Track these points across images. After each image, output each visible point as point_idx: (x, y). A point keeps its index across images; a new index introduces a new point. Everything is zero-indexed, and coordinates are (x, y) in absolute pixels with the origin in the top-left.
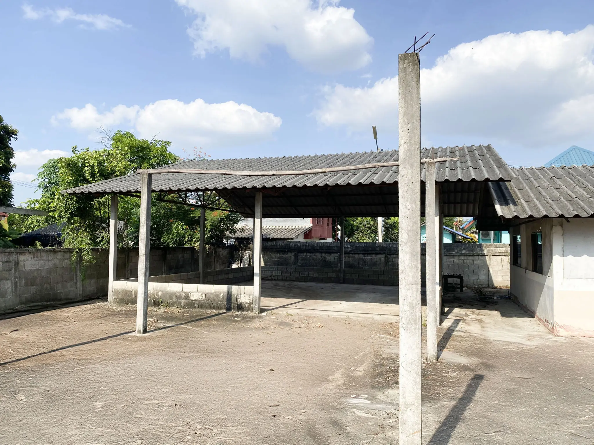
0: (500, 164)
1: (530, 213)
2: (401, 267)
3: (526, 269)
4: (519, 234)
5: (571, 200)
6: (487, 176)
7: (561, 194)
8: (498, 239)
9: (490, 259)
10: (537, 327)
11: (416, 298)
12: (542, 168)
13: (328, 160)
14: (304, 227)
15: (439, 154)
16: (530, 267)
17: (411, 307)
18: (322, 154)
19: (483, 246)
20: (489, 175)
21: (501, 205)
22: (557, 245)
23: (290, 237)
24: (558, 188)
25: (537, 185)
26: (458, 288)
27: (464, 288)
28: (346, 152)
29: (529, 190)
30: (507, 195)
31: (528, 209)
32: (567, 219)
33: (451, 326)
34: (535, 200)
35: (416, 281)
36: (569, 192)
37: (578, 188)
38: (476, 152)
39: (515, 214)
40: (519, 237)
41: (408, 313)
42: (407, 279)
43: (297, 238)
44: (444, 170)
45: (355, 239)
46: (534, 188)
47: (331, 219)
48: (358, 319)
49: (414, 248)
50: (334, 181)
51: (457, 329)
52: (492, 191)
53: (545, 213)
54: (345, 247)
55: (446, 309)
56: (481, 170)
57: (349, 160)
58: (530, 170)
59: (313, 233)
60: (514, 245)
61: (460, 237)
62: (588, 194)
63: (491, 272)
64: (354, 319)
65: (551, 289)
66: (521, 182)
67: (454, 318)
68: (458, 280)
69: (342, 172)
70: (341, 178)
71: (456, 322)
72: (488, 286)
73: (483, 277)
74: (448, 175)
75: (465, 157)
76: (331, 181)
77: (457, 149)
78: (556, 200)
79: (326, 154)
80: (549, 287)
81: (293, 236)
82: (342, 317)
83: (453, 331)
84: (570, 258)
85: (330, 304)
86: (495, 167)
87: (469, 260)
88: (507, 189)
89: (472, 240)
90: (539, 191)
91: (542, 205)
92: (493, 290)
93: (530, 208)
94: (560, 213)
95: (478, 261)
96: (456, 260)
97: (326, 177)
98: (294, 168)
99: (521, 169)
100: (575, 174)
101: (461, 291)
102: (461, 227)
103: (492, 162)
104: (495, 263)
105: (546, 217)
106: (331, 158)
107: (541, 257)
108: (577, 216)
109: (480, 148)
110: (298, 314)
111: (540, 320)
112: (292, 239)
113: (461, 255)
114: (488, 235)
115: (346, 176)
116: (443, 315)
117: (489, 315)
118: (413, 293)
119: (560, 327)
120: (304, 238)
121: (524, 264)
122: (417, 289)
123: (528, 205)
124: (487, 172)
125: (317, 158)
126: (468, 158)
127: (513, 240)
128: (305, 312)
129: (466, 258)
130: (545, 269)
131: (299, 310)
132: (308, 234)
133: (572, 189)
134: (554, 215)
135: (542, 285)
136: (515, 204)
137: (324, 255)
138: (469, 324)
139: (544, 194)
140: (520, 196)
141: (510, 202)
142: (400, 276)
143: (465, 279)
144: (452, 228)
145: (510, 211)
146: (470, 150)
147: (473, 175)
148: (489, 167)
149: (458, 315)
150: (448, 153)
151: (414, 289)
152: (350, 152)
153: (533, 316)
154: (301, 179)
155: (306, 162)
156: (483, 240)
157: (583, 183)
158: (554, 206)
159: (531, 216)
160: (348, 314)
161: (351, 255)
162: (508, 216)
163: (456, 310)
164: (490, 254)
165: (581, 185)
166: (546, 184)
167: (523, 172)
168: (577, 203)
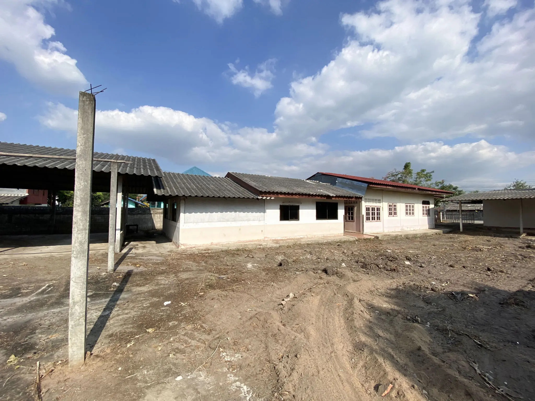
0: (158, 169)
1: (170, 194)
2: (74, 220)
3: (169, 220)
4: (167, 203)
5: (188, 189)
6: (150, 174)
7: (185, 186)
8: (159, 206)
9: (154, 216)
10: (172, 246)
11: (85, 238)
12: (178, 174)
13: (42, 150)
14: (20, 195)
15: (125, 159)
16: (171, 219)
17: (81, 243)
18: (37, 145)
19: (151, 209)
20: (151, 173)
21: (157, 188)
22: (182, 209)
23: (4, 203)
24: (184, 183)
25: (175, 181)
26: (135, 231)
27: (138, 231)
28: (59, 147)
29: (171, 183)
30: (160, 184)
31: (169, 192)
32: (186, 197)
33: (127, 252)
34: (173, 188)
35: (86, 228)
36: (188, 185)
37: (192, 184)
38: (147, 161)
39: (163, 194)
40: (167, 205)
41: (78, 248)
42: (78, 227)
43: (12, 203)
44: (127, 168)
45: (66, 205)
46: (173, 182)
47: (46, 192)
48: (61, 256)
49: (85, 209)
50: (43, 164)
51: (130, 253)
52: (153, 181)
53: (177, 194)
54: (56, 210)
55: (126, 243)
56: (147, 171)
57: (60, 152)
58: (173, 174)
59: (29, 200)
60: (165, 209)
61: (140, 205)
62: (196, 187)
63: (154, 222)
64: (58, 256)
65: (179, 228)
66: (168, 179)
67: (130, 247)
68: (136, 227)
69: (52, 159)
70: (50, 163)
71: (131, 249)
72: (153, 229)
73: (150, 225)
74: (128, 171)
75: (140, 163)
76: (40, 164)
77: (136, 158)
78: (183, 189)
79: (40, 146)
80: (178, 227)
81: (8, 202)
82: (47, 256)
83: (128, 254)
84: (187, 214)
85: (38, 249)
86: (155, 170)
87: (143, 217)
88: (161, 181)
89: (147, 206)
90: (176, 184)
91: (176, 190)
92: (155, 231)
93: (170, 191)
94: (183, 194)
95: (147, 217)
96: (136, 217)
97: (36, 161)
98: (7, 151)
99: (169, 173)
100: (192, 178)
101: (137, 232)
102: (140, 199)
103: (154, 167)
104: (157, 218)
105: (177, 195)
106: (44, 149)
107: (176, 214)
108: (190, 196)
109: (149, 160)
110: (5, 259)
111: (174, 243)
112: (7, 204)
113: (138, 214)
114: (155, 204)
115: (54, 163)
116: (123, 246)
117: (149, 243)
118: (82, 236)
119: (182, 244)
120: (20, 203)
121: (169, 218)
122: (86, 233)
123: (170, 190)
124: (150, 172)
125: (31, 147)
126: (142, 163)
127: (165, 206)
128: (13, 256)
129: (141, 215)
130: (177, 220)
131: (6, 255)
132: (23, 200)
133: (190, 184)
134: (181, 195)
135: (175, 227)
136: (164, 189)
137: (37, 215)
138: (138, 250)
139: (178, 185)
140: (166, 185)
141: (161, 187)
142: (73, 226)
143: (140, 226)
144: (136, 200)
145: (161, 192)
146: (144, 160)
147: (142, 172)
148: (152, 170)
149: (132, 245)
150: (131, 160)
151: (83, 233)
152: (62, 148)
153: (171, 242)
154: (12, 159)
155: (21, 149)
156: (152, 206)
157: (194, 182)
158: (181, 191)
159: (170, 195)
160: (52, 254)
161: (61, 215)
162: (160, 194)
163: (132, 243)
164: (154, 213)
165: (194, 183)
166: (179, 181)
167: (170, 174)
168: (191, 191)
